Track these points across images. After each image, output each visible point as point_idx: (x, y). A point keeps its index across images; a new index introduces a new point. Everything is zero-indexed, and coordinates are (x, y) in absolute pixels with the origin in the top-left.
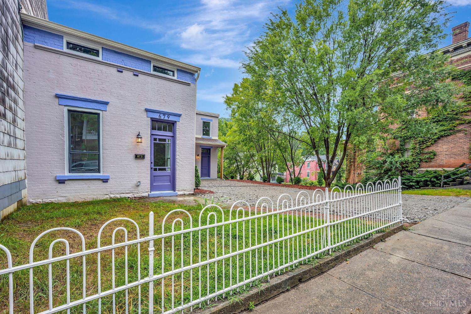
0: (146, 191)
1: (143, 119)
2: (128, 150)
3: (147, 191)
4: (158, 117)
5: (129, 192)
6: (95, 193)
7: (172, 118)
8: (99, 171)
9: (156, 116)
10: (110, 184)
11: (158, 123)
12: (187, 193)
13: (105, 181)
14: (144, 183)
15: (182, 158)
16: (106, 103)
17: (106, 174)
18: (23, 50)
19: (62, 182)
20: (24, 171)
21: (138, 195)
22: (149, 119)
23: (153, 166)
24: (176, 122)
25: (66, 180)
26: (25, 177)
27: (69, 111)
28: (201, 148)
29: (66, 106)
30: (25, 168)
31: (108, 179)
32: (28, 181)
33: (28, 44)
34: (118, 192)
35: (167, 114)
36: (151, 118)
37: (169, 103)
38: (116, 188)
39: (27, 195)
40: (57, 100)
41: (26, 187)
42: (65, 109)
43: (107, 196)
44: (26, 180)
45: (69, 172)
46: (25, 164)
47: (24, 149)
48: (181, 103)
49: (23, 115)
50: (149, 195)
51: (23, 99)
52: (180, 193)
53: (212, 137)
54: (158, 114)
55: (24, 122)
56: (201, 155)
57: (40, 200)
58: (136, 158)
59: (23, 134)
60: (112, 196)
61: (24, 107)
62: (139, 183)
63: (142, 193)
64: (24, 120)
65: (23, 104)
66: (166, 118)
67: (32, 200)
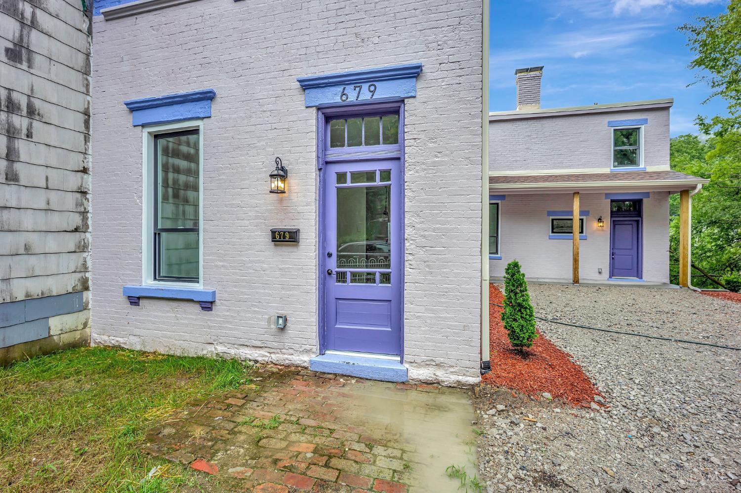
0: (304, 347)
1: (295, 118)
2: (257, 217)
3: (308, 347)
4: (337, 100)
5: (259, 344)
6: (187, 337)
7: (385, 91)
8: (195, 279)
9: (332, 97)
10: (218, 316)
11: (351, 121)
12: (448, 377)
13: (207, 305)
14: (296, 322)
15: (424, 237)
16: (208, 97)
17: (210, 289)
18: (90, 32)
19: (135, 300)
20: (78, 275)
21: (281, 356)
22: (313, 111)
23: (332, 264)
24: (402, 101)
25: (139, 298)
26: (79, 287)
27: (157, 137)
28: (610, 200)
29: (143, 126)
30: (85, 268)
31: (212, 303)
32: (92, 294)
33: (98, 19)
34: (232, 340)
35: (367, 80)
36: (319, 109)
37: (376, 40)
38: (230, 329)
39: (90, 323)
40: (130, 117)
41: (84, 308)
42: (145, 135)
43: (211, 348)
44: (85, 294)
45: (155, 279)
46: (81, 262)
47: (76, 230)
48: (419, 27)
49: (75, 161)
50: (312, 362)
51: (83, 129)
52: (418, 373)
53: (647, 167)
54: (340, 89)
55: (86, 176)
56: (611, 217)
57: (105, 338)
58: (274, 239)
59: (70, 200)
60: (221, 349)
61: (90, 144)
62: (281, 321)
63: (291, 351)
64: (85, 171)
65: (87, 140)
66: (365, 96)
67: (98, 337)
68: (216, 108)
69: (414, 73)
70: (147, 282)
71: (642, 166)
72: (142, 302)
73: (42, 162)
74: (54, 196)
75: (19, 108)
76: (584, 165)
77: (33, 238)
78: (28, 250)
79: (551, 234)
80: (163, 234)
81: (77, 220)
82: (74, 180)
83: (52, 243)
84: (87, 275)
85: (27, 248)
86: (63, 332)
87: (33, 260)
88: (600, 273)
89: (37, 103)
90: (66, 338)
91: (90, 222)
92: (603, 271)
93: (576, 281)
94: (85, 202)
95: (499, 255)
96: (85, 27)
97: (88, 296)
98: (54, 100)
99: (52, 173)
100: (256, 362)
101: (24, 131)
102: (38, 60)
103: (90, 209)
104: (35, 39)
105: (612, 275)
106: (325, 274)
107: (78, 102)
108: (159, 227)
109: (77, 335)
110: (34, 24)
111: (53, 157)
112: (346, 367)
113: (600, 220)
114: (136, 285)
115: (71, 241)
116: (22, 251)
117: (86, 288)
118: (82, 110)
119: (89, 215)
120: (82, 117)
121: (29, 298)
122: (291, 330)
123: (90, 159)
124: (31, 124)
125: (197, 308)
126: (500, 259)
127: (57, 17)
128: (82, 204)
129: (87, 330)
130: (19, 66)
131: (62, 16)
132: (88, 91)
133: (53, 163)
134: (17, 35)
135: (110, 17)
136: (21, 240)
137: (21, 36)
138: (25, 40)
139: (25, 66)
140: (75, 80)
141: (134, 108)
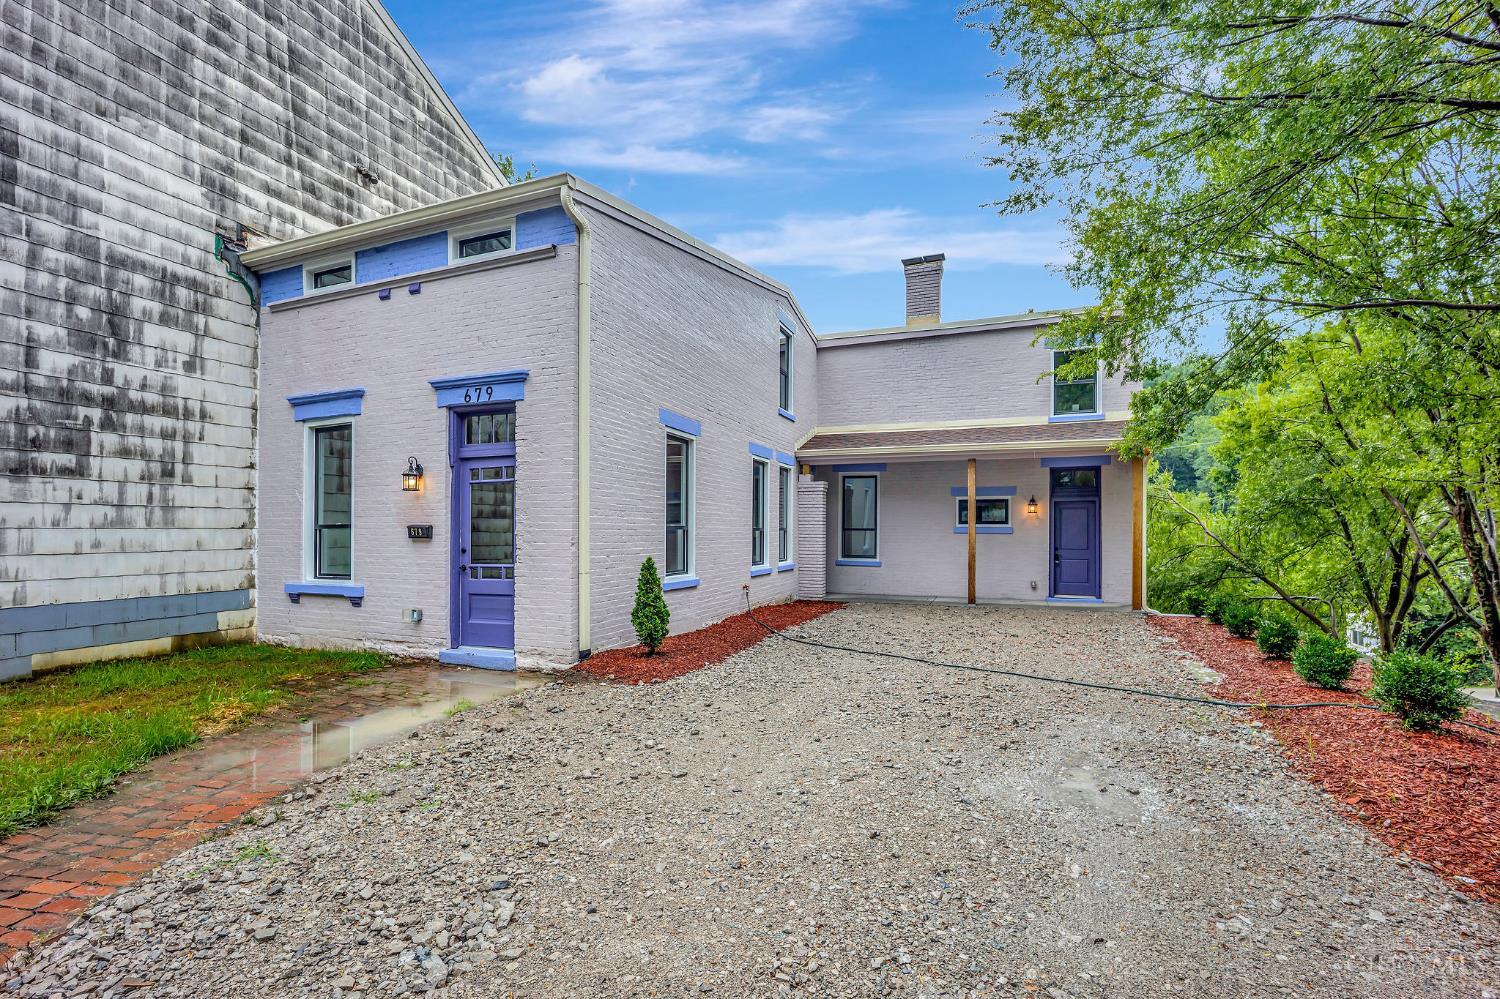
0: (439, 640)
2: (395, 514)
3: (442, 641)
4: (463, 400)
5: (399, 638)
6: (340, 633)
7: (501, 394)
8: (348, 576)
9: (457, 398)
10: (366, 612)
13: (357, 601)
14: (430, 616)
16: (358, 395)
17: (359, 585)
18: (258, 324)
19: (295, 598)
20: (246, 573)
21: (417, 650)
22: (444, 411)
23: (467, 560)
24: (514, 402)
25: (299, 595)
26: (246, 585)
27: (318, 431)
28: (1048, 469)
29: (304, 421)
30: (252, 566)
31: (361, 598)
32: (259, 593)
33: (265, 310)
34: (379, 636)
35: (484, 384)
36: (450, 408)
37: (494, 344)
38: (376, 624)
39: (256, 622)
40: (293, 411)
41: (250, 605)
42: (305, 429)
43: (360, 644)
44: (251, 591)
45: (315, 577)
46: (248, 557)
47: (243, 527)
48: (528, 333)
49: (243, 458)
50: (441, 654)
51: (250, 424)
52: (524, 662)
53: (1107, 414)
54: (463, 391)
55: (253, 471)
56: (1052, 496)
57: (270, 637)
58: (410, 536)
59: (238, 496)
60: (368, 644)
61: (257, 439)
62: (415, 614)
63: (426, 645)
64: (252, 466)
65: (253, 435)
66: (484, 398)
67: (261, 635)
68: (366, 406)
69: (520, 378)
70: (307, 578)
71: (1099, 412)
72: (302, 600)
73: (212, 462)
74: (222, 494)
75: (193, 414)
76: (1008, 414)
77: (204, 535)
78: (199, 546)
79: (958, 525)
80: (325, 530)
81: (244, 517)
82: (241, 477)
83: (220, 539)
84: (255, 572)
85: (199, 544)
86: (229, 627)
87: (203, 556)
88: (1034, 588)
89: (208, 407)
90: (233, 634)
91: (256, 519)
92: (1039, 586)
93: (972, 600)
94: (252, 498)
95: (878, 560)
96: (253, 321)
97: (254, 594)
98: (223, 400)
99: (222, 472)
100: (396, 655)
101: (198, 435)
102: (209, 365)
103: (257, 505)
104: (209, 347)
105: (1055, 590)
106: (459, 572)
107: (245, 397)
108: (321, 523)
109: (243, 633)
110: (207, 333)
111: (221, 456)
112: (467, 658)
113: (1033, 502)
114: (295, 582)
115: (238, 538)
116: (195, 547)
117: (253, 586)
118: (249, 405)
119: (256, 511)
120: (250, 412)
121: (200, 593)
122: (426, 625)
123: (257, 453)
124: (203, 427)
125: (348, 604)
126: (879, 565)
127: (227, 319)
128: (248, 501)
129: (253, 629)
130: (194, 375)
131: (232, 318)
132: (255, 385)
133: (222, 462)
134: (192, 347)
135: (275, 310)
136: (194, 535)
137: (196, 348)
138: (199, 348)
139: (198, 374)
140: (243, 376)
141: (296, 403)
